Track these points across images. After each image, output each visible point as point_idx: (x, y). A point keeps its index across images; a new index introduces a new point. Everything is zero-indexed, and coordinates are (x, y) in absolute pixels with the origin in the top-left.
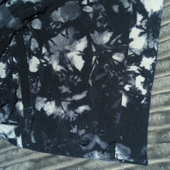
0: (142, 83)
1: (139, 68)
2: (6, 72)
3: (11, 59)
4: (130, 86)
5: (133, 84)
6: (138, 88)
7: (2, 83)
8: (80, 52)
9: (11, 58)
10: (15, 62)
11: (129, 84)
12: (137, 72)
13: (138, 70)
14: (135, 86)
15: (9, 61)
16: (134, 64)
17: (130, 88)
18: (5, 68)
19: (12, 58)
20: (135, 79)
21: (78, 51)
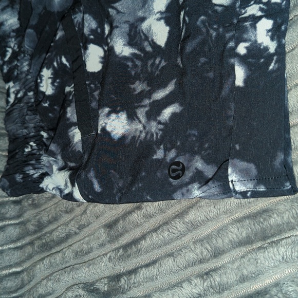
0: (269, 31)
1: (261, 6)
2: (53, 83)
3: (59, 60)
4: (247, 44)
5: (253, 38)
6: (262, 43)
7: (48, 103)
8: (161, 13)
9: (59, 58)
10: (66, 65)
11: (245, 41)
12: (259, 14)
13: (261, 9)
14: (256, 41)
15: (55, 64)
16: (252, 3)
17: (247, 48)
18: (50, 76)
19: (61, 58)
20: (255, 28)
21: (158, 13)
